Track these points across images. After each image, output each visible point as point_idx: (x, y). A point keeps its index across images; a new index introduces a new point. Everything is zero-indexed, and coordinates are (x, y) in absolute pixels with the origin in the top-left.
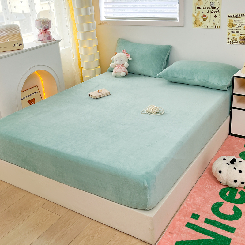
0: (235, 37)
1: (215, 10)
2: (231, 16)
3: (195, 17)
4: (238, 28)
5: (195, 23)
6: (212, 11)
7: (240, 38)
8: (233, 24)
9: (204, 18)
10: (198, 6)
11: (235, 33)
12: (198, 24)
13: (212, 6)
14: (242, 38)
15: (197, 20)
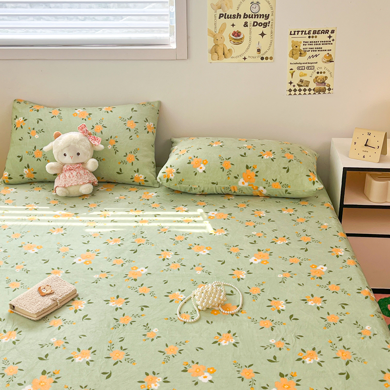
0: (304, 78)
1: (262, 20)
2: (296, 33)
3: (214, 36)
4: (312, 60)
5: (214, 51)
6: (254, 22)
7: (316, 80)
8: (300, 50)
9: (235, 39)
10: (220, 11)
11: (306, 71)
12: (221, 53)
13: (255, 10)
14: (319, 81)
15: (219, 43)
